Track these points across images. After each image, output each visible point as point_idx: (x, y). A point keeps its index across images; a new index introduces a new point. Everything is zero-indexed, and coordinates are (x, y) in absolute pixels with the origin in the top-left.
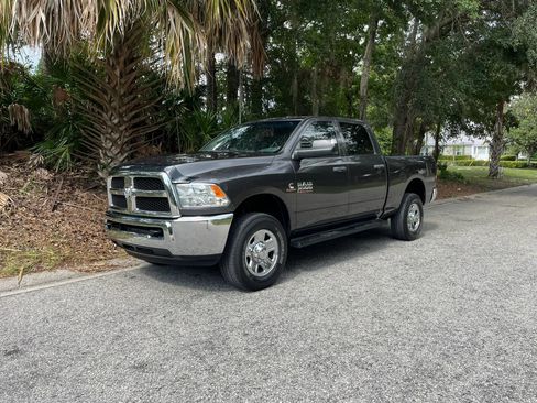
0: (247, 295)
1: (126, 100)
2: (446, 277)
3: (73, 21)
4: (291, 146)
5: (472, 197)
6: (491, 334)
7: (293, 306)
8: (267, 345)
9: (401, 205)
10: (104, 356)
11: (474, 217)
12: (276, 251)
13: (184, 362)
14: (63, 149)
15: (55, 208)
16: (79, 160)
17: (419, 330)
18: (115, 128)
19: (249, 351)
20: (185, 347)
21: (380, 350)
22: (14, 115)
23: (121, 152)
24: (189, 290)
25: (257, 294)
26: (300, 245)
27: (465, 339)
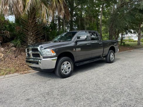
0: (62, 79)
1: (34, 28)
2: (119, 73)
3: (17, 8)
4: (74, 39)
5: (132, 51)
6: (127, 89)
7: (74, 82)
8: (64, 93)
9: (108, 53)
10: (19, 97)
11: (131, 56)
12: (71, 67)
13: (40, 98)
14: (19, 42)
15: (16, 57)
16: (23, 44)
17: (107, 88)
18: (31, 36)
19: (58, 95)
20: (41, 94)
21: (95, 94)
22: (6, 33)
23: (33, 42)
24: (47, 78)
25: (65, 79)
26: (77, 65)
27: (120, 91)
